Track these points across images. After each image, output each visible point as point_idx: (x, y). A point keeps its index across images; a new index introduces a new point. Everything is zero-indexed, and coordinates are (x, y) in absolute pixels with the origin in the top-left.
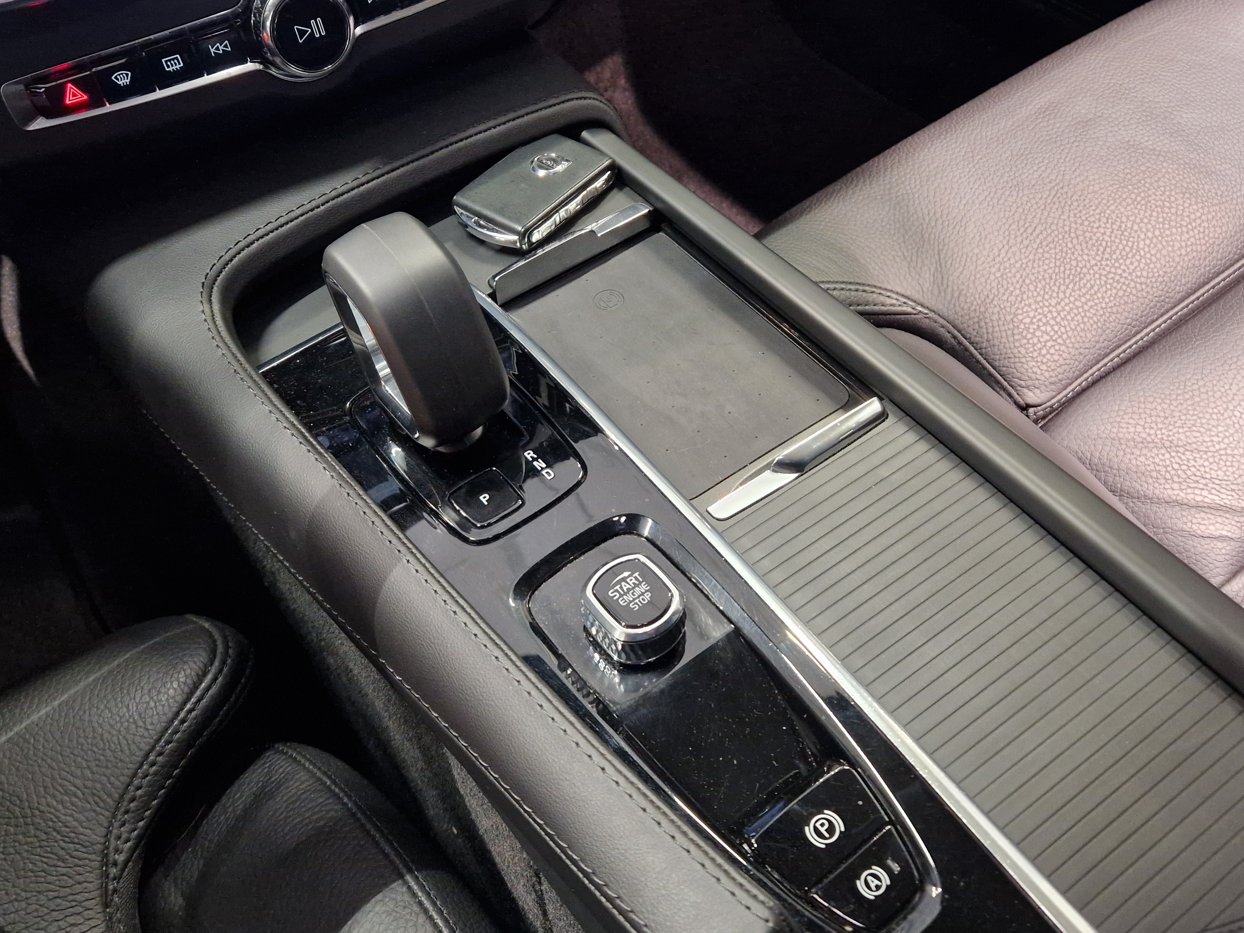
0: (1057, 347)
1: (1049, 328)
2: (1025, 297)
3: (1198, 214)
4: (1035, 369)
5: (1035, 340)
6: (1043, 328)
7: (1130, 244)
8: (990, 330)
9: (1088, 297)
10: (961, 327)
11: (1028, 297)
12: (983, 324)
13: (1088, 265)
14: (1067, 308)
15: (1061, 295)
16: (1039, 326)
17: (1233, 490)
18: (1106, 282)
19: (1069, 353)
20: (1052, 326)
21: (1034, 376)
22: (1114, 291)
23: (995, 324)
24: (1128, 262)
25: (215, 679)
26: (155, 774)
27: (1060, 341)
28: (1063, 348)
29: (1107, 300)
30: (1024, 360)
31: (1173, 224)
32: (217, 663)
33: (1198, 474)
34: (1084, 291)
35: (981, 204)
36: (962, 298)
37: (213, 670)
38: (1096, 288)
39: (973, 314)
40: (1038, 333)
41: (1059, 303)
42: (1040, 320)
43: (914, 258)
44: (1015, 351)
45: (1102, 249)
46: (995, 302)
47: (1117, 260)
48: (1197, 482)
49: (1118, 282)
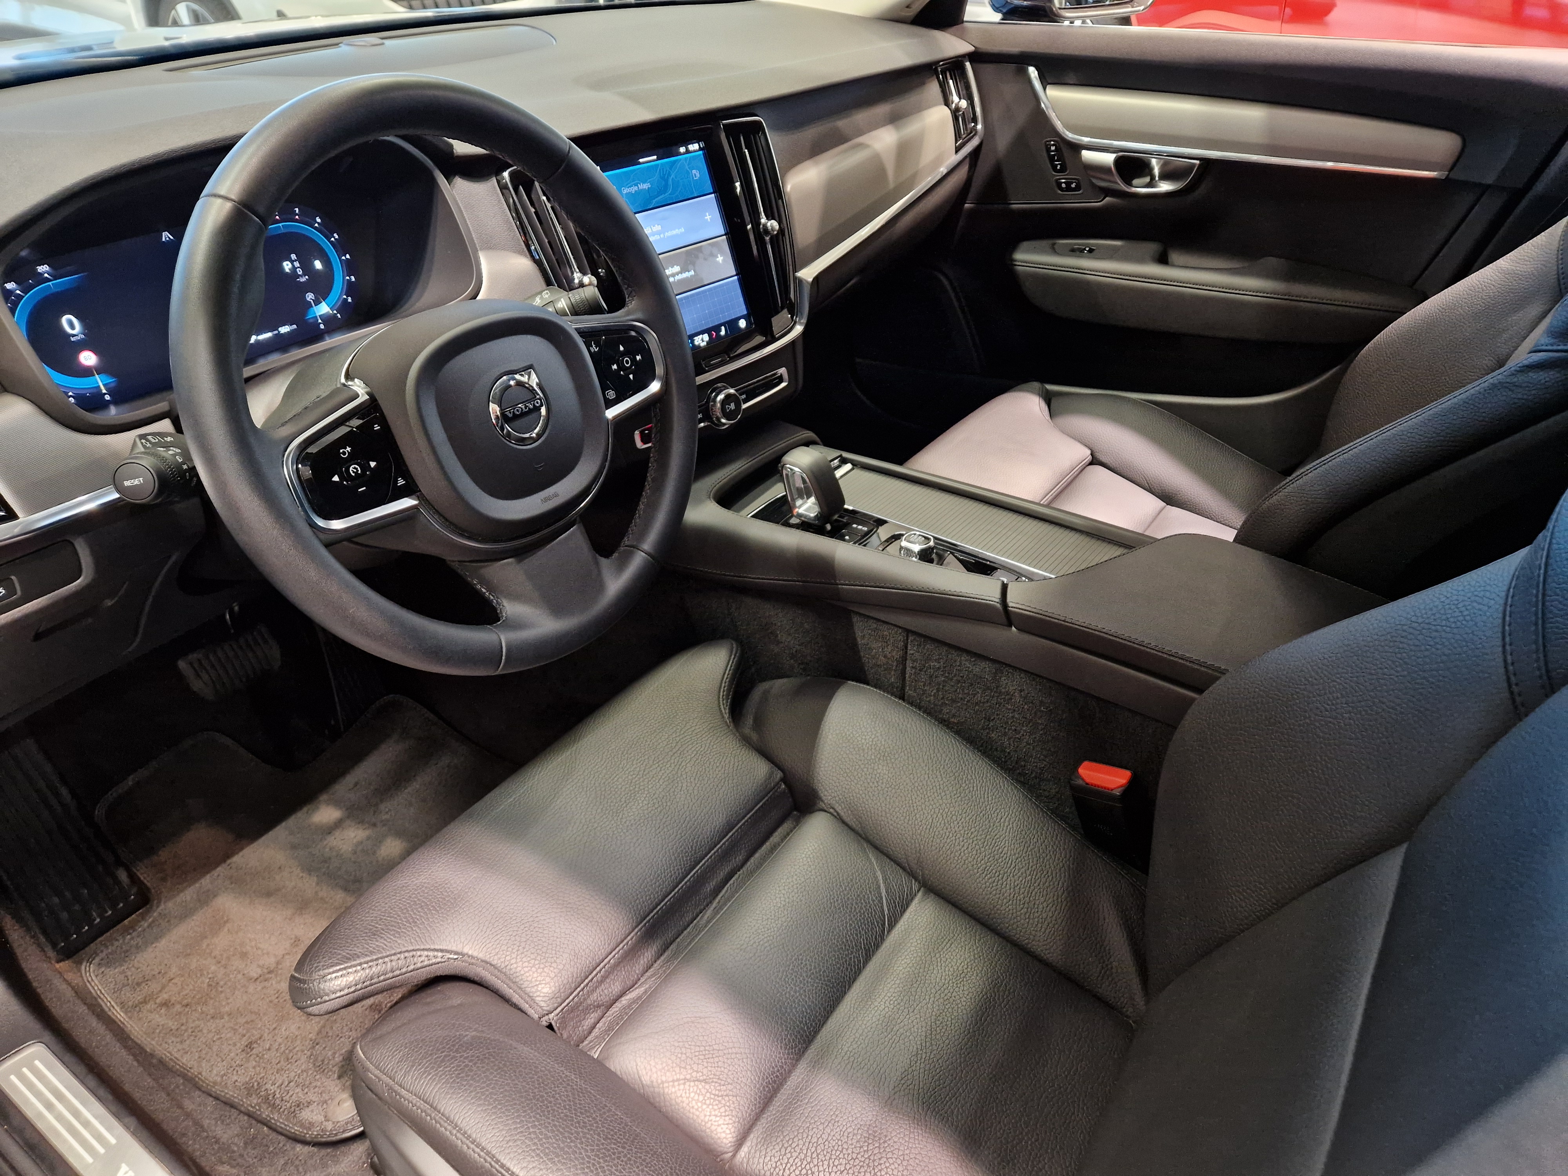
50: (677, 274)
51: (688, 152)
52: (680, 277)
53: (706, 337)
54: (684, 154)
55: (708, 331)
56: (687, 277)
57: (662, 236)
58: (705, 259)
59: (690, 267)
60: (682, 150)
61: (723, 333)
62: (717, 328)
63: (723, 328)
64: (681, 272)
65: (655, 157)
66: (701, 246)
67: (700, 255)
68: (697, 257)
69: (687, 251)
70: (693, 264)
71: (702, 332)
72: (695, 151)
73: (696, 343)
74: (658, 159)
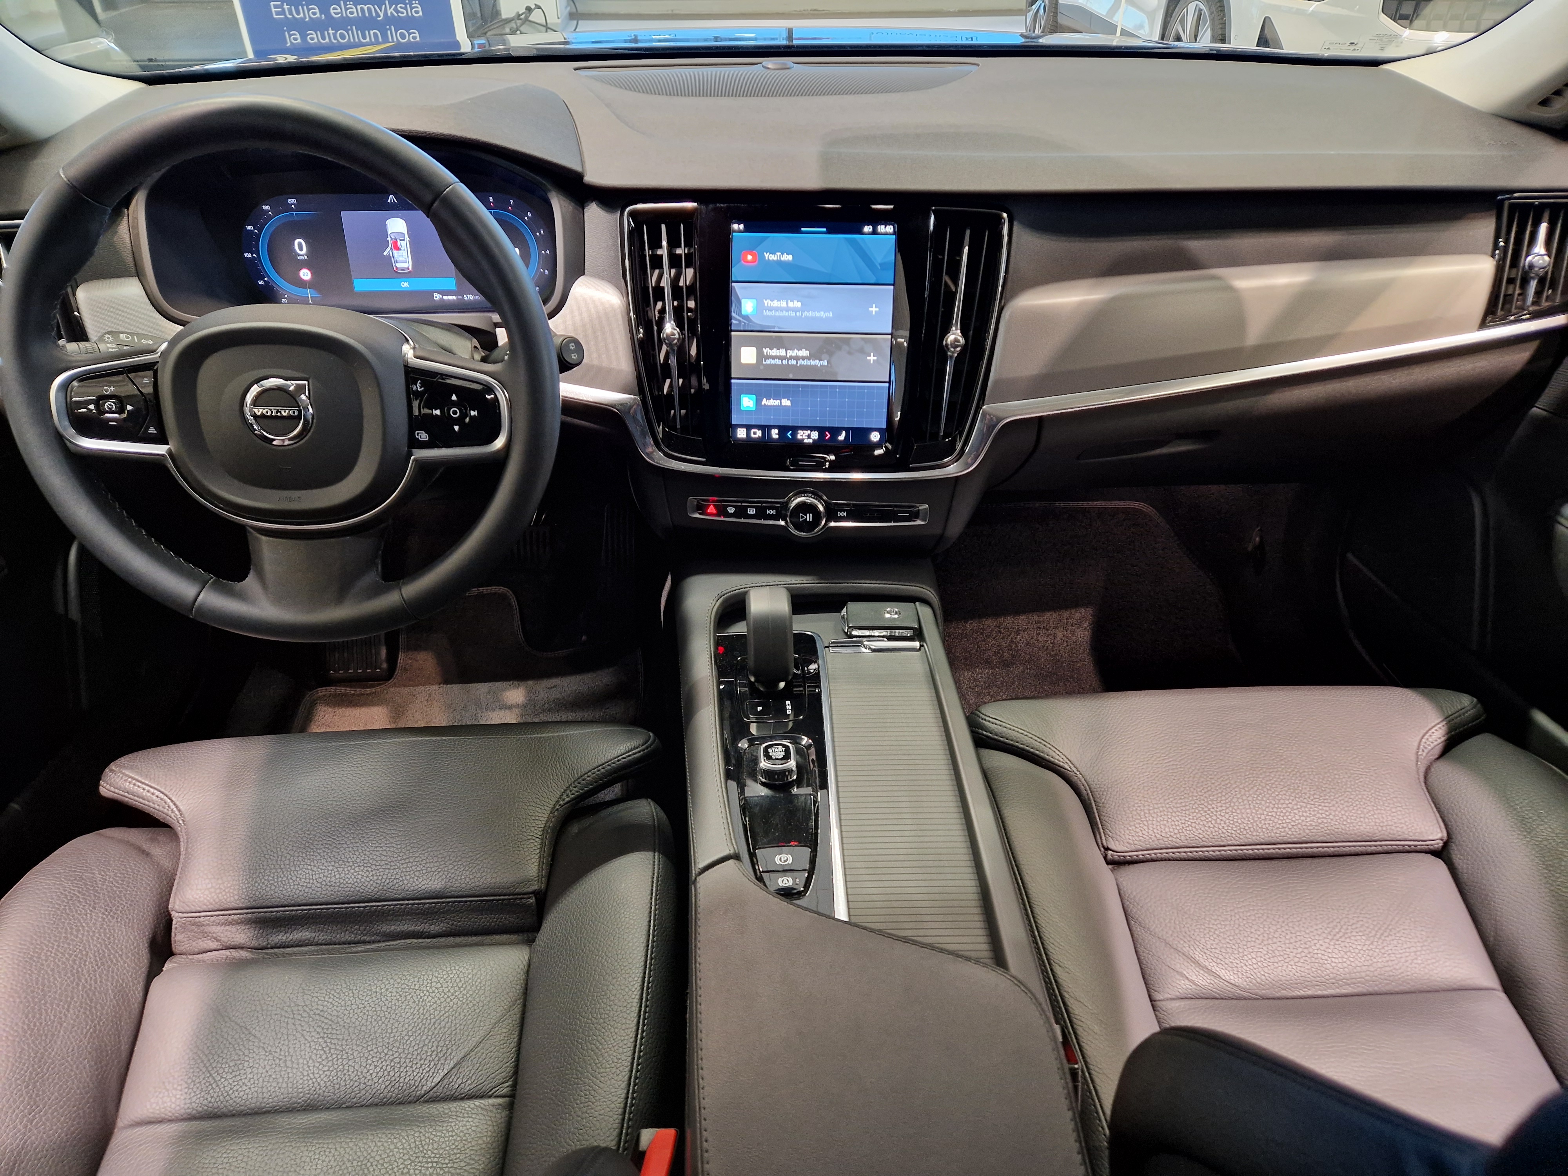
0: (1141, 825)
1: (1142, 813)
2: (1138, 791)
3: (1287, 802)
4: (1121, 830)
5: (1130, 815)
6: (1139, 812)
7: (1227, 796)
8: (1108, 798)
9: (1179, 809)
10: (1093, 790)
11: (1140, 792)
12: (1105, 793)
13: (1191, 794)
14: (1161, 809)
15: (1162, 801)
16: (1136, 809)
17: (1205, 953)
18: (1196, 808)
19: (1148, 832)
20: (1145, 813)
21: (1118, 833)
22: (1199, 815)
23: (1112, 796)
24: (1219, 804)
25: (639, 752)
26: (598, 775)
27: (1145, 822)
28: (1145, 827)
29: (1191, 817)
30: (1117, 822)
31: (1264, 799)
32: (644, 747)
33: (1188, 933)
34: (1178, 805)
35: (1146, 735)
36: (1101, 775)
37: (641, 748)
38: (1188, 808)
39: (1102, 786)
40: (1135, 813)
41: (1157, 804)
42: (1139, 807)
43: (1086, 744)
44: (1115, 815)
45: (1206, 790)
46: (1119, 786)
47: (1212, 800)
48: (1184, 937)
49: (1206, 812)
50: (803, 358)
51: (874, 232)
52: (805, 362)
53: (815, 435)
54: (869, 234)
55: (821, 430)
56: (816, 366)
57: (798, 314)
58: (850, 353)
59: (826, 356)
60: (867, 229)
61: (842, 437)
62: (835, 431)
63: (844, 433)
64: (809, 358)
65: (825, 230)
66: (850, 338)
67: (845, 347)
68: (839, 348)
69: (827, 338)
70: (831, 354)
71: (812, 429)
72: (886, 234)
73: (799, 437)
74: (828, 232)
